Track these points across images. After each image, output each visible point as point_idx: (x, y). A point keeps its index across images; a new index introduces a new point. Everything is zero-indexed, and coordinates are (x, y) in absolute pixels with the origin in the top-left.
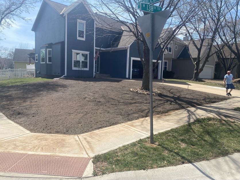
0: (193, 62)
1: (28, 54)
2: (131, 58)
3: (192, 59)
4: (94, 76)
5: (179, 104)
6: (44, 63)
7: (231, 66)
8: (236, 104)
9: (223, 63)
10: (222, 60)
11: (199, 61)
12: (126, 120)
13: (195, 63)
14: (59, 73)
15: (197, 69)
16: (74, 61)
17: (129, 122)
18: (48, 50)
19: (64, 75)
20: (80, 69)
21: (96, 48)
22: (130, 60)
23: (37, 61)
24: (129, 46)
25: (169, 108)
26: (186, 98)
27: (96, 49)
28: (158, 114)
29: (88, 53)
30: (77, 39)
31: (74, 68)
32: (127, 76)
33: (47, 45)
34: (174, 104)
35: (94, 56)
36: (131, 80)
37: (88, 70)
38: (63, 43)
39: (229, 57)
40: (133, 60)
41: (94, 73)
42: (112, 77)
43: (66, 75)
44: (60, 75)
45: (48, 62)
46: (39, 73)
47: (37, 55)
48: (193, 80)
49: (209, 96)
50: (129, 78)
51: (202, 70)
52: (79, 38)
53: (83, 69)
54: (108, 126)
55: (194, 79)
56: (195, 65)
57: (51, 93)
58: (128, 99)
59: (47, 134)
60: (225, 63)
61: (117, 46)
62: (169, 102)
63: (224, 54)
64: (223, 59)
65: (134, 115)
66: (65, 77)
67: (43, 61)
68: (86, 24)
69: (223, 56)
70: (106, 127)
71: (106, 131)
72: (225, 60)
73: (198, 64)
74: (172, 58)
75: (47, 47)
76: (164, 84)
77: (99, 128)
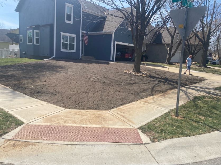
0: (167, 48)
1: (5, 34)
2: (115, 42)
3: (165, 45)
4: (80, 58)
5: (172, 85)
6: (32, 44)
7: (195, 52)
8: (213, 84)
9: (188, 49)
10: (187, 46)
11: (172, 47)
12: (138, 98)
13: (169, 48)
14: (47, 55)
15: (170, 54)
16: (62, 43)
17: (143, 100)
18: (35, 31)
19: (53, 57)
20: (68, 51)
21: (82, 31)
22: (115, 43)
23: (22, 42)
24: (114, 31)
25: (166, 88)
26: (173, 79)
27: (82, 33)
28: (160, 93)
29: (75, 36)
30: (66, 22)
31: (62, 50)
32: (111, 59)
33: (34, 27)
34: (167, 84)
35: (81, 39)
36: (115, 62)
37: (75, 52)
38: (52, 26)
39: (194, 44)
40: (117, 44)
41: (80, 56)
42: (97, 59)
43: (55, 56)
44: (49, 56)
45: (35, 44)
46: (25, 54)
47: (21, 36)
48: (166, 64)
49: (189, 78)
50: (113, 61)
51: (174, 54)
52: (67, 22)
53: (70, 51)
54: (128, 103)
55: (167, 62)
56: (169, 50)
57: (53, 73)
58: (127, 80)
59: (81, 110)
60: (190, 49)
61: (102, 30)
62: (162, 83)
63: (190, 41)
64: (189, 45)
65: (142, 93)
66: (54, 58)
67: (30, 42)
68: (73, 8)
69: (188, 43)
70: (126, 104)
71: (129, 107)
72: (190, 47)
73: (170, 50)
74: (147, 43)
75: (34, 29)
76: (146, 66)
77: (122, 105)
